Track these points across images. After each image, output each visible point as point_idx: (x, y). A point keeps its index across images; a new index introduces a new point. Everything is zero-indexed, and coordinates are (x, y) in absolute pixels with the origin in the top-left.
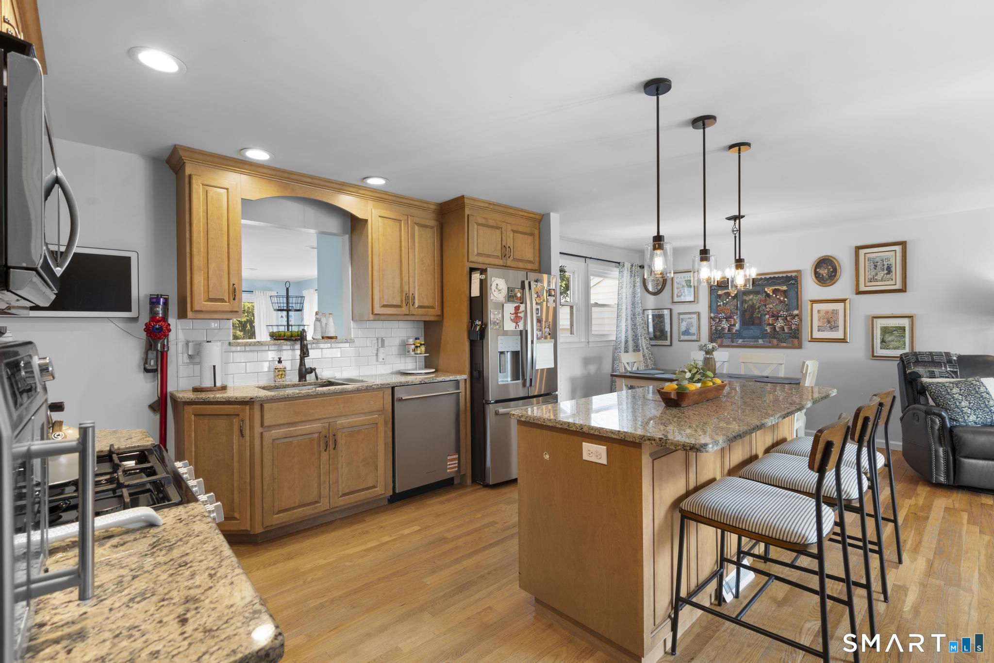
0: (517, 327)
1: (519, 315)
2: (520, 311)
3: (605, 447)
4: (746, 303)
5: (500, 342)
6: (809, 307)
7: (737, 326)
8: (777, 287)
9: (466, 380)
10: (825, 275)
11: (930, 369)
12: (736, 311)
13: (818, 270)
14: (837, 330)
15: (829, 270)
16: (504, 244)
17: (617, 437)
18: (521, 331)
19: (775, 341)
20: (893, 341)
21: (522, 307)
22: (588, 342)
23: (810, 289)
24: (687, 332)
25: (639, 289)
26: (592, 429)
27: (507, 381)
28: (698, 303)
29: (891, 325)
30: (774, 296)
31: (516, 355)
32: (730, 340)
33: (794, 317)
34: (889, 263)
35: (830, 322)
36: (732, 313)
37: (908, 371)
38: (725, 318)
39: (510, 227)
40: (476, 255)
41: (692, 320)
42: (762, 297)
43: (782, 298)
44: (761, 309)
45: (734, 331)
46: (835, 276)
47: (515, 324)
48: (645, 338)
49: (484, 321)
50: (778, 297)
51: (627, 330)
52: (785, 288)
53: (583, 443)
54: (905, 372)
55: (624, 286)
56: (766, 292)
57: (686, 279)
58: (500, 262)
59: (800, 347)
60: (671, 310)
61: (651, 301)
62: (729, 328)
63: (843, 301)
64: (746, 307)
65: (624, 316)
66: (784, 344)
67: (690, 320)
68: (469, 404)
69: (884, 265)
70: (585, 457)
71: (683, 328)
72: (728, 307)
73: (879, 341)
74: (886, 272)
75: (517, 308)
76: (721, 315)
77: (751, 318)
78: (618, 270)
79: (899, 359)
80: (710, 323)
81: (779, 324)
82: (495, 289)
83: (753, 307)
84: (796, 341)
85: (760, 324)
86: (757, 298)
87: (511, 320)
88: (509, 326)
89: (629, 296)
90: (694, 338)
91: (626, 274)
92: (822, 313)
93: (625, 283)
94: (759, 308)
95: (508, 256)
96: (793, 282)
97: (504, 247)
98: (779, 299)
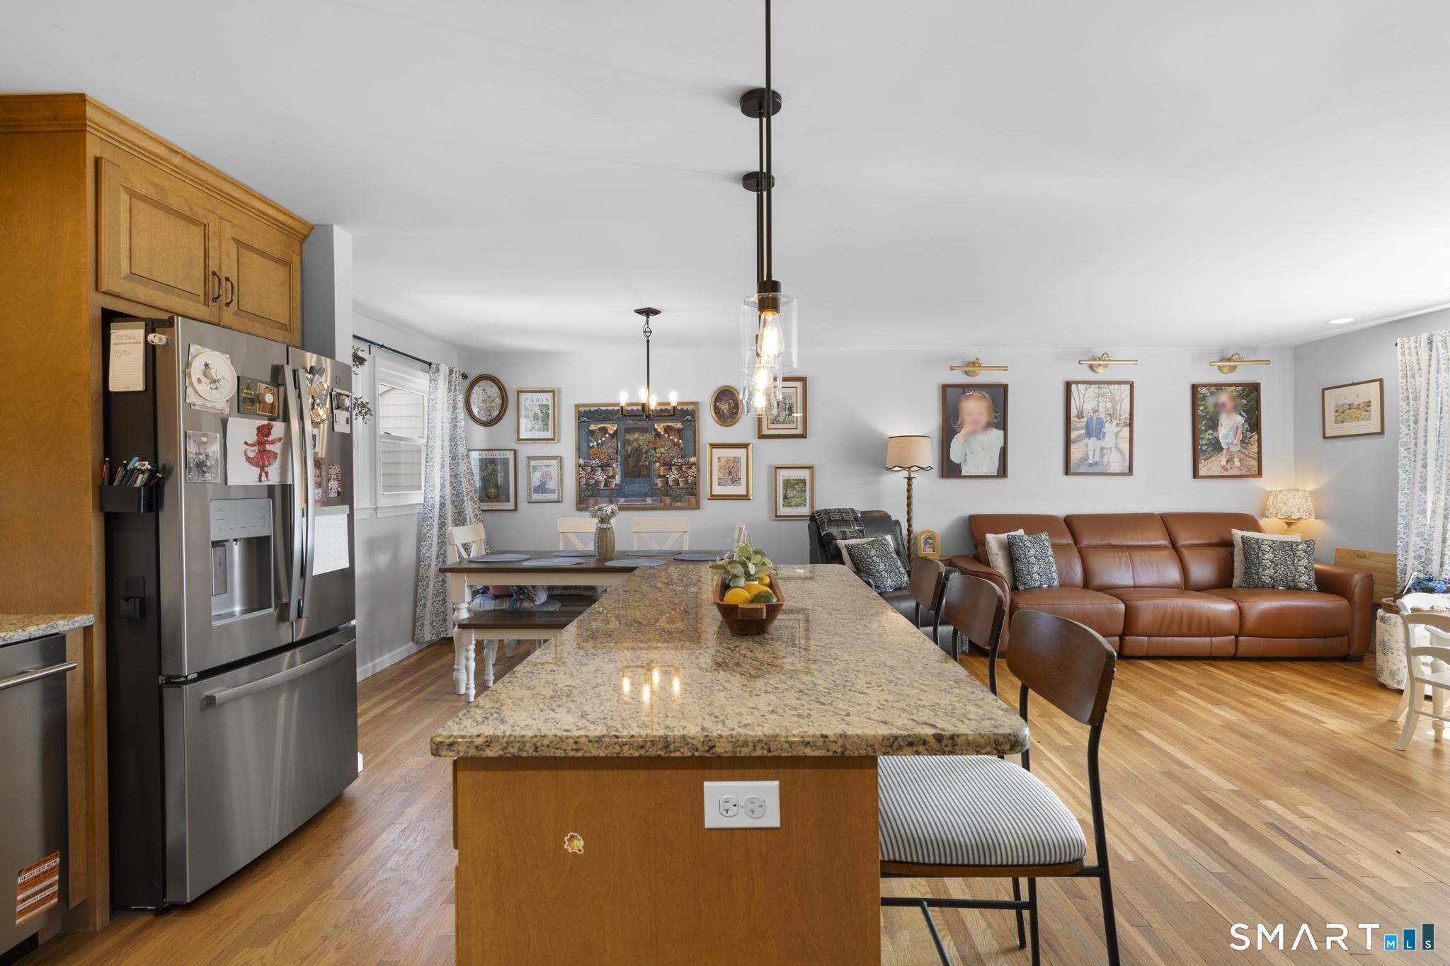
0: (264, 478)
1: (268, 447)
2: (270, 438)
3: (776, 783)
4: (629, 445)
5: (214, 515)
6: (708, 453)
7: (618, 479)
8: (669, 424)
9: (87, 630)
10: (725, 411)
11: (842, 529)
12: (615, 456)
13: (718, 404)
14: (739, 484)
15: (730, 404)
16: (213, 267)
17: (821, 753)
18: (271, 489)
19: (668, 500)
20: (794, 497)
21: (278, 428)
22: (376, 509)
23: (710, 429)
24: (541, 488)
25: (462, 414)
26: (746, 744)
27: (232, 615)
28: (559, 441)
29: (794, 478)
30: (666, 435)
31: (257, 548)
32: (608, 499)
33: (690, 465)
34: (790, 401)
35: (731, 474)
36: (610, 459)
37: (823, 533)
38: (600, 466)
39: (228, 232)
40: (125, 278)
41: (551, 469)
42: (650, 436)
43: (676, 440)
44: (649, 454)
45: (613, 486)
46: (737, 413)
47: (257, 470)
48: (472, 498)
49: (161, 463)
50: (671, 437)
51: (443, 486)
52: (679, 425)
53: (706, 784)
54: (819, 534)
55: (439, 406)
56: (655, 430)
57: (541, 403)
58: (204, 312)
59: (697, 507)
60: (515, 451)
61: (479, 435)
62: (606, 482)
63: (746, 446)
64: (629, 450)
65: (438, 460)
66: (679, 504)
67: (546, 469)
68: (99, 697)
69: (785, 404)
70: (713, 819)
71: (536, 481)
72: (604, 449)
73: (781, 497)
74: (787, 412)
75: (264, 432)
76: (594, 462)
77: (636, 468)
78: (427, 376)
79: (808, 518)
80: (578, 473)
81: (673, 475)
82: (201, 376)
83: (638, 450)
84: (693, 499)
85: (648, 476)
86: (644, 438)
87: (248, 459)
88: (242, 474)
89: (447, 426)
90: (554, 496)
91: (442, 385)
92: (723, 461)
93: (440, 401)
94: (647, 452)
95: (223, 300)
96: (689, 418)
97: (210, 276)
98: (672, 440)
